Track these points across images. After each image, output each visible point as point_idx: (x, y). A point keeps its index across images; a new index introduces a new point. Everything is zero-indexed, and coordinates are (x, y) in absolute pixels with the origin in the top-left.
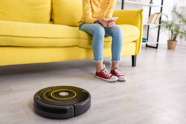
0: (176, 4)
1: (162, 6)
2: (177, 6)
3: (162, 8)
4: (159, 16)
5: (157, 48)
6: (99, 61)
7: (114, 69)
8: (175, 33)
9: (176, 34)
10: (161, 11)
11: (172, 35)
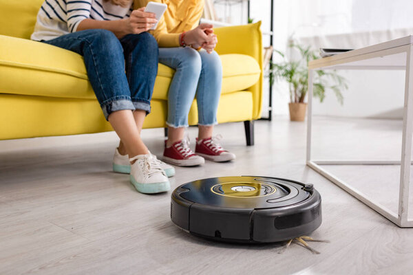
0: (294, 33)
1: (271, 33)
2: (294, 37)
3: (272, 37)
4: (269, 52)
5: (269, 119)
6: (180, 126)
7: (205, 140)
8: (300, 87)
9: (303, 89)
10: (271, 44)
11: (295, 91)
